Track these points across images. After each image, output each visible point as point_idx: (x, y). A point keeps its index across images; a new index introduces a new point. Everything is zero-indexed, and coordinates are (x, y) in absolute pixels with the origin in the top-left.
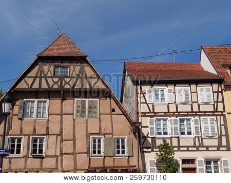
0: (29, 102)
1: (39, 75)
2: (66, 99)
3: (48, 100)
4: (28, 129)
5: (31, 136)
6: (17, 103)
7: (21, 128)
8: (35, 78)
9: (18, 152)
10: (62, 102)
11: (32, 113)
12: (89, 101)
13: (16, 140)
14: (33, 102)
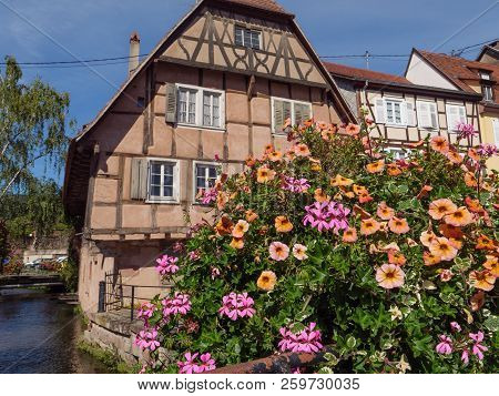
0: (184, 90)
1: (207, 38)
2: (256, 96)
3: (223, 92)
4: (186, 147)
5: (194, 162)
6: (162, 89)
7: (174, 144)
8: (200, 41)
9: (169, 192)
10: (249, 100)
11: (192, 115)
12: (296, 105)
13: (162, 167)
14: (193, 92)
